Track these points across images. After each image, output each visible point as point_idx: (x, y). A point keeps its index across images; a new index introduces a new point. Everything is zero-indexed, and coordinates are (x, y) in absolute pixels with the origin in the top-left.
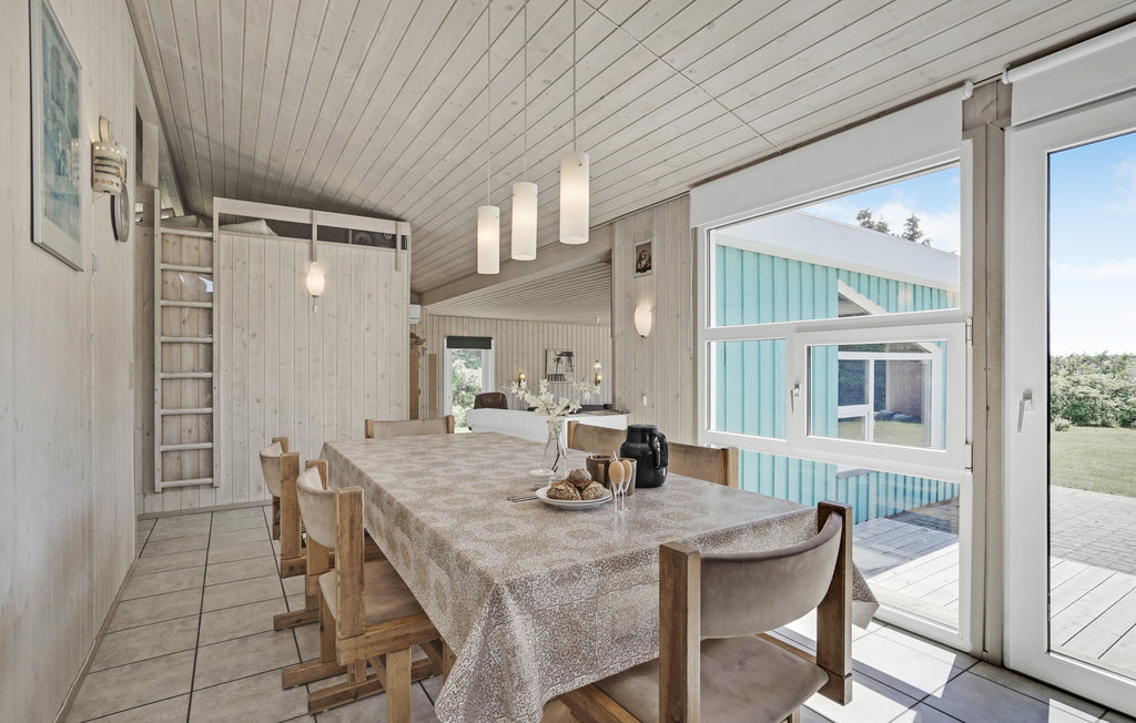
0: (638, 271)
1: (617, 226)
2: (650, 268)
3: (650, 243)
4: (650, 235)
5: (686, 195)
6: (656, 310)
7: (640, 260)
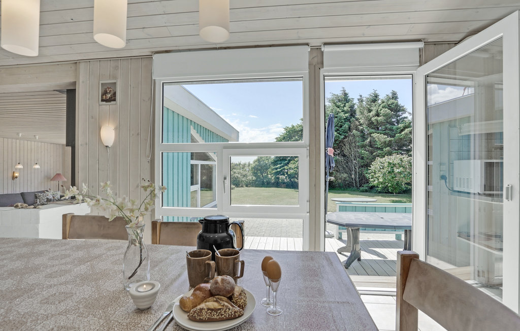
0: (103, 100)
1: (82, 66)
2: (115, 100)
3: (115, 83)
4: (115, 77)
5: (149, 57)
6: (118, 129)
7: (105, 93)
